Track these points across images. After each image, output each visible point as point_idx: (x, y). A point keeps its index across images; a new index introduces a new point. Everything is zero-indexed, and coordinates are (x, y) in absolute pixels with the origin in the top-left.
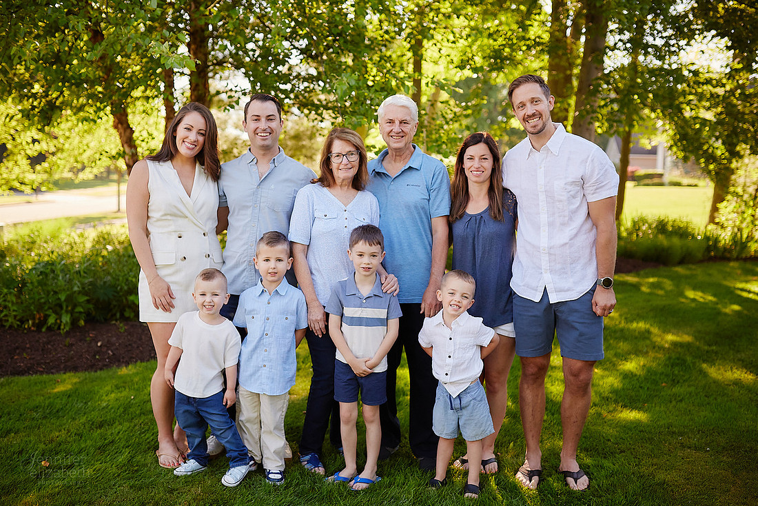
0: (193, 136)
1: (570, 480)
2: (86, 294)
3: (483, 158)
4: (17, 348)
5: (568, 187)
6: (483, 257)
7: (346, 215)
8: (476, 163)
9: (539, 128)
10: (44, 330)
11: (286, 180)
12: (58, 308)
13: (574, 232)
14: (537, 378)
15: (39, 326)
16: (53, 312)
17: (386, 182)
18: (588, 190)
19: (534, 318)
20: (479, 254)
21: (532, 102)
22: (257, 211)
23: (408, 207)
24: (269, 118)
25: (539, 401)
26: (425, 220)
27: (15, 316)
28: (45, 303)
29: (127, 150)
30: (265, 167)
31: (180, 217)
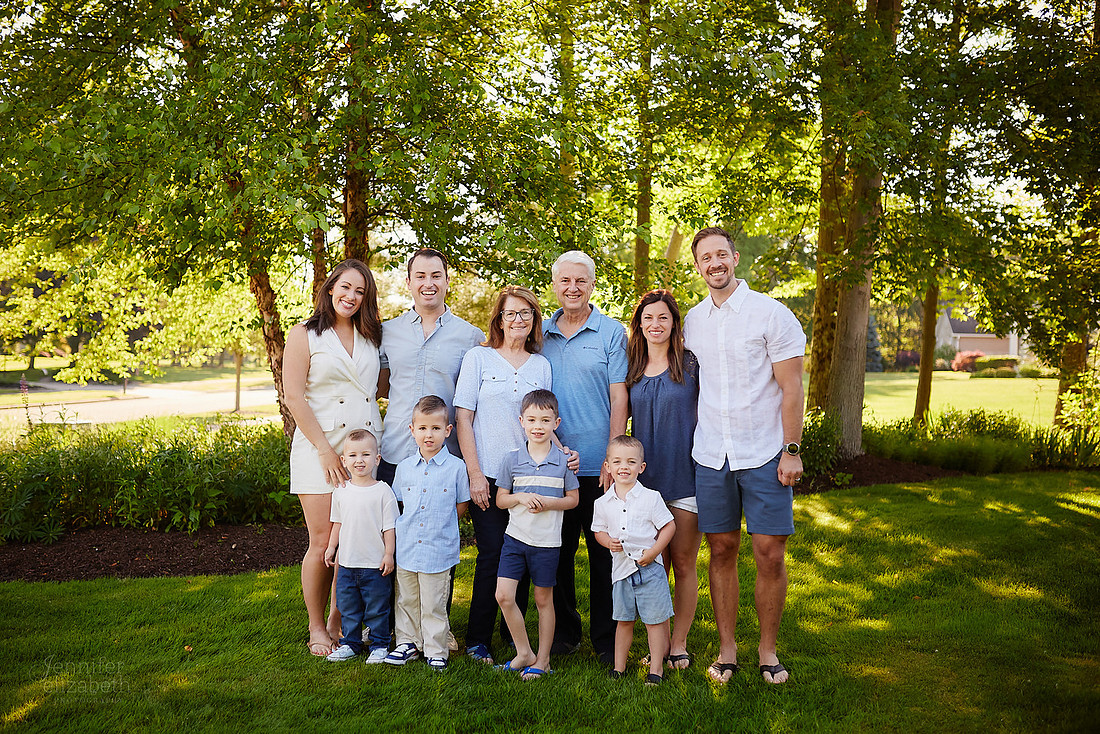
0: (350, 295)
1: (767, 675)
2: (219, 487)
3: (662, 317)
4: (138, 549)
5: (749, 346)
6: (661, 423)
7: (516, 378)
8: (654, 323)
9: (723, 282)
10: (167, 530)
11: (453, 340)
12: (185, 504)
13: (757, 394)
14: (726, 559)
15: (161, 526)
16: (179, 509)
17: (561, 344)
18: (772, 349)
19: (716, 489)
20: (657, 419)
21: (718, 255)
22: (421, 373)
23: (585, 372)
24: (435, 275)
25: (730, 586)
26: (603, 385)
27: (134, 513)
28: (169, 497)
29: (267, 318)
30: (430, 326)
31: (343, 380)
